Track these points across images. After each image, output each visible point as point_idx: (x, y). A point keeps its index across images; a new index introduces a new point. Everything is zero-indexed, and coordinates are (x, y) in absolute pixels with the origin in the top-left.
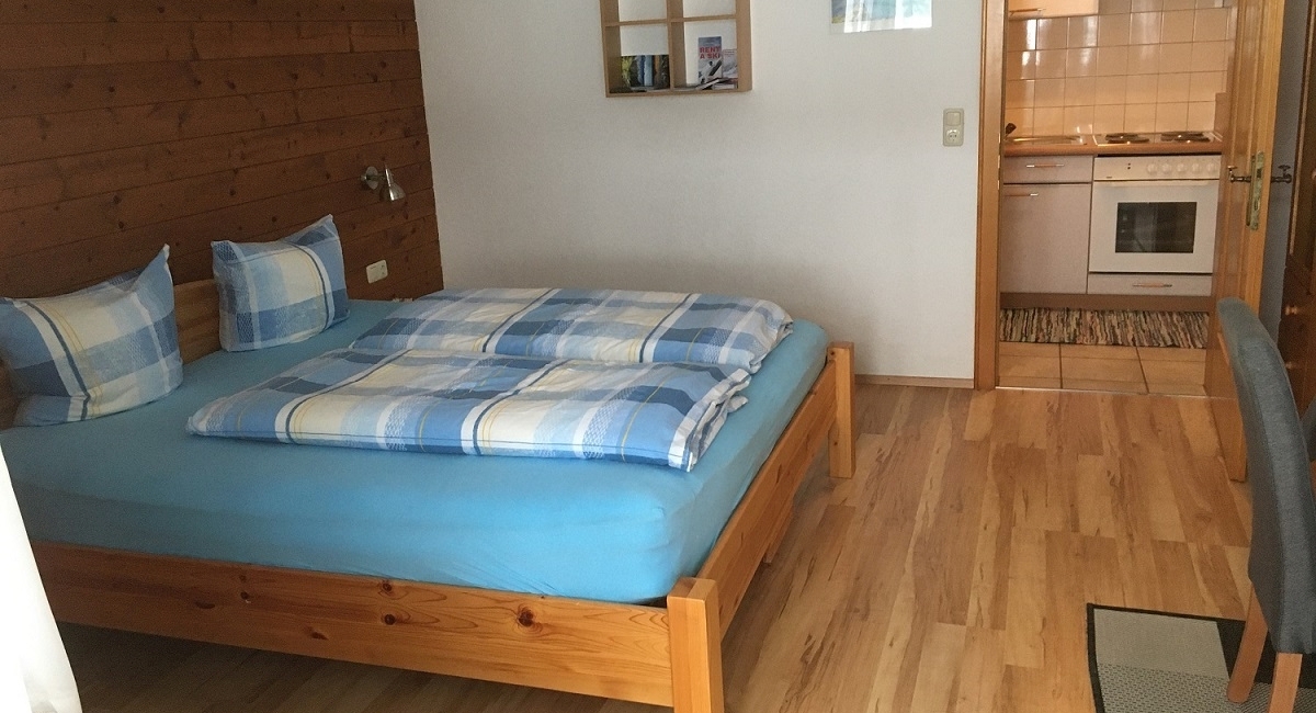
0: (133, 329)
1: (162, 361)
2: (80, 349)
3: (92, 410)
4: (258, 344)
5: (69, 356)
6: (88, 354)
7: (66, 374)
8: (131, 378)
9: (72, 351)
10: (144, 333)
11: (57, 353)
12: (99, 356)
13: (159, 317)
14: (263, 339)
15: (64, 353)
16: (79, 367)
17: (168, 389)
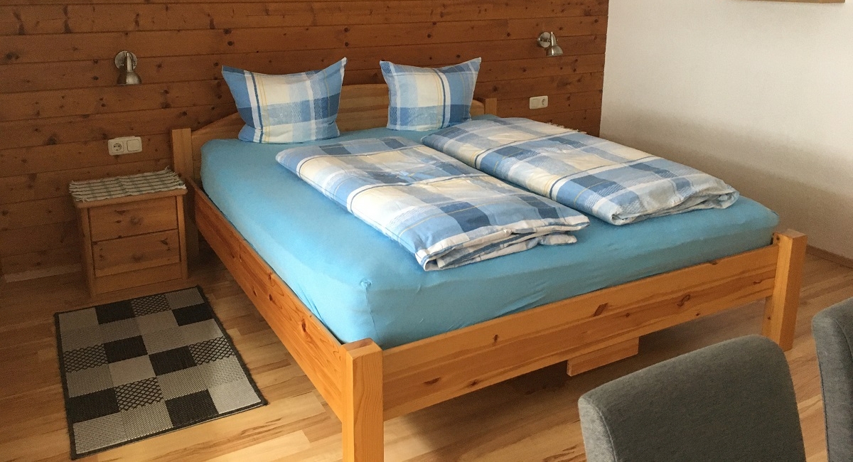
0: (299, 100)
1: (313, 121)
2: (265, 104)
3: (265, 139)
4: (398, 127)
5: (259, 107)
6: (269, 108)
7: (255, 116)
8: (290, 126)
9: (261, 105)
10: (305, 104)
11: (254, 104)
12: (274, 111)
13: (320, 96)
14: (402, 125)
15: (257, 105)
16: (262, 113)
17: (314, 138)
